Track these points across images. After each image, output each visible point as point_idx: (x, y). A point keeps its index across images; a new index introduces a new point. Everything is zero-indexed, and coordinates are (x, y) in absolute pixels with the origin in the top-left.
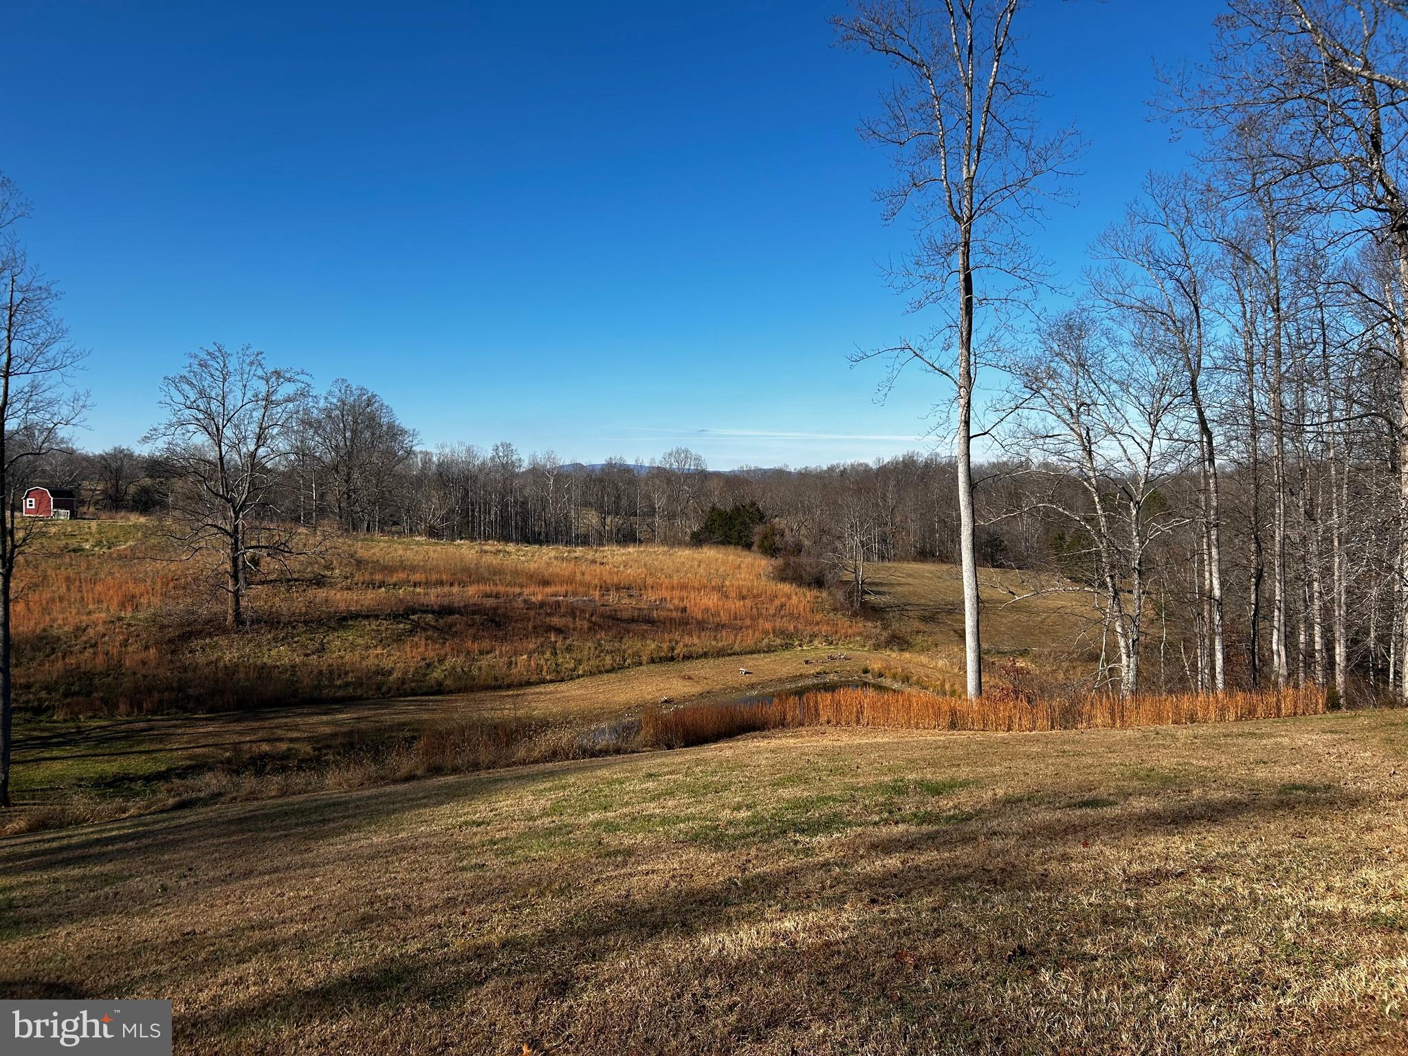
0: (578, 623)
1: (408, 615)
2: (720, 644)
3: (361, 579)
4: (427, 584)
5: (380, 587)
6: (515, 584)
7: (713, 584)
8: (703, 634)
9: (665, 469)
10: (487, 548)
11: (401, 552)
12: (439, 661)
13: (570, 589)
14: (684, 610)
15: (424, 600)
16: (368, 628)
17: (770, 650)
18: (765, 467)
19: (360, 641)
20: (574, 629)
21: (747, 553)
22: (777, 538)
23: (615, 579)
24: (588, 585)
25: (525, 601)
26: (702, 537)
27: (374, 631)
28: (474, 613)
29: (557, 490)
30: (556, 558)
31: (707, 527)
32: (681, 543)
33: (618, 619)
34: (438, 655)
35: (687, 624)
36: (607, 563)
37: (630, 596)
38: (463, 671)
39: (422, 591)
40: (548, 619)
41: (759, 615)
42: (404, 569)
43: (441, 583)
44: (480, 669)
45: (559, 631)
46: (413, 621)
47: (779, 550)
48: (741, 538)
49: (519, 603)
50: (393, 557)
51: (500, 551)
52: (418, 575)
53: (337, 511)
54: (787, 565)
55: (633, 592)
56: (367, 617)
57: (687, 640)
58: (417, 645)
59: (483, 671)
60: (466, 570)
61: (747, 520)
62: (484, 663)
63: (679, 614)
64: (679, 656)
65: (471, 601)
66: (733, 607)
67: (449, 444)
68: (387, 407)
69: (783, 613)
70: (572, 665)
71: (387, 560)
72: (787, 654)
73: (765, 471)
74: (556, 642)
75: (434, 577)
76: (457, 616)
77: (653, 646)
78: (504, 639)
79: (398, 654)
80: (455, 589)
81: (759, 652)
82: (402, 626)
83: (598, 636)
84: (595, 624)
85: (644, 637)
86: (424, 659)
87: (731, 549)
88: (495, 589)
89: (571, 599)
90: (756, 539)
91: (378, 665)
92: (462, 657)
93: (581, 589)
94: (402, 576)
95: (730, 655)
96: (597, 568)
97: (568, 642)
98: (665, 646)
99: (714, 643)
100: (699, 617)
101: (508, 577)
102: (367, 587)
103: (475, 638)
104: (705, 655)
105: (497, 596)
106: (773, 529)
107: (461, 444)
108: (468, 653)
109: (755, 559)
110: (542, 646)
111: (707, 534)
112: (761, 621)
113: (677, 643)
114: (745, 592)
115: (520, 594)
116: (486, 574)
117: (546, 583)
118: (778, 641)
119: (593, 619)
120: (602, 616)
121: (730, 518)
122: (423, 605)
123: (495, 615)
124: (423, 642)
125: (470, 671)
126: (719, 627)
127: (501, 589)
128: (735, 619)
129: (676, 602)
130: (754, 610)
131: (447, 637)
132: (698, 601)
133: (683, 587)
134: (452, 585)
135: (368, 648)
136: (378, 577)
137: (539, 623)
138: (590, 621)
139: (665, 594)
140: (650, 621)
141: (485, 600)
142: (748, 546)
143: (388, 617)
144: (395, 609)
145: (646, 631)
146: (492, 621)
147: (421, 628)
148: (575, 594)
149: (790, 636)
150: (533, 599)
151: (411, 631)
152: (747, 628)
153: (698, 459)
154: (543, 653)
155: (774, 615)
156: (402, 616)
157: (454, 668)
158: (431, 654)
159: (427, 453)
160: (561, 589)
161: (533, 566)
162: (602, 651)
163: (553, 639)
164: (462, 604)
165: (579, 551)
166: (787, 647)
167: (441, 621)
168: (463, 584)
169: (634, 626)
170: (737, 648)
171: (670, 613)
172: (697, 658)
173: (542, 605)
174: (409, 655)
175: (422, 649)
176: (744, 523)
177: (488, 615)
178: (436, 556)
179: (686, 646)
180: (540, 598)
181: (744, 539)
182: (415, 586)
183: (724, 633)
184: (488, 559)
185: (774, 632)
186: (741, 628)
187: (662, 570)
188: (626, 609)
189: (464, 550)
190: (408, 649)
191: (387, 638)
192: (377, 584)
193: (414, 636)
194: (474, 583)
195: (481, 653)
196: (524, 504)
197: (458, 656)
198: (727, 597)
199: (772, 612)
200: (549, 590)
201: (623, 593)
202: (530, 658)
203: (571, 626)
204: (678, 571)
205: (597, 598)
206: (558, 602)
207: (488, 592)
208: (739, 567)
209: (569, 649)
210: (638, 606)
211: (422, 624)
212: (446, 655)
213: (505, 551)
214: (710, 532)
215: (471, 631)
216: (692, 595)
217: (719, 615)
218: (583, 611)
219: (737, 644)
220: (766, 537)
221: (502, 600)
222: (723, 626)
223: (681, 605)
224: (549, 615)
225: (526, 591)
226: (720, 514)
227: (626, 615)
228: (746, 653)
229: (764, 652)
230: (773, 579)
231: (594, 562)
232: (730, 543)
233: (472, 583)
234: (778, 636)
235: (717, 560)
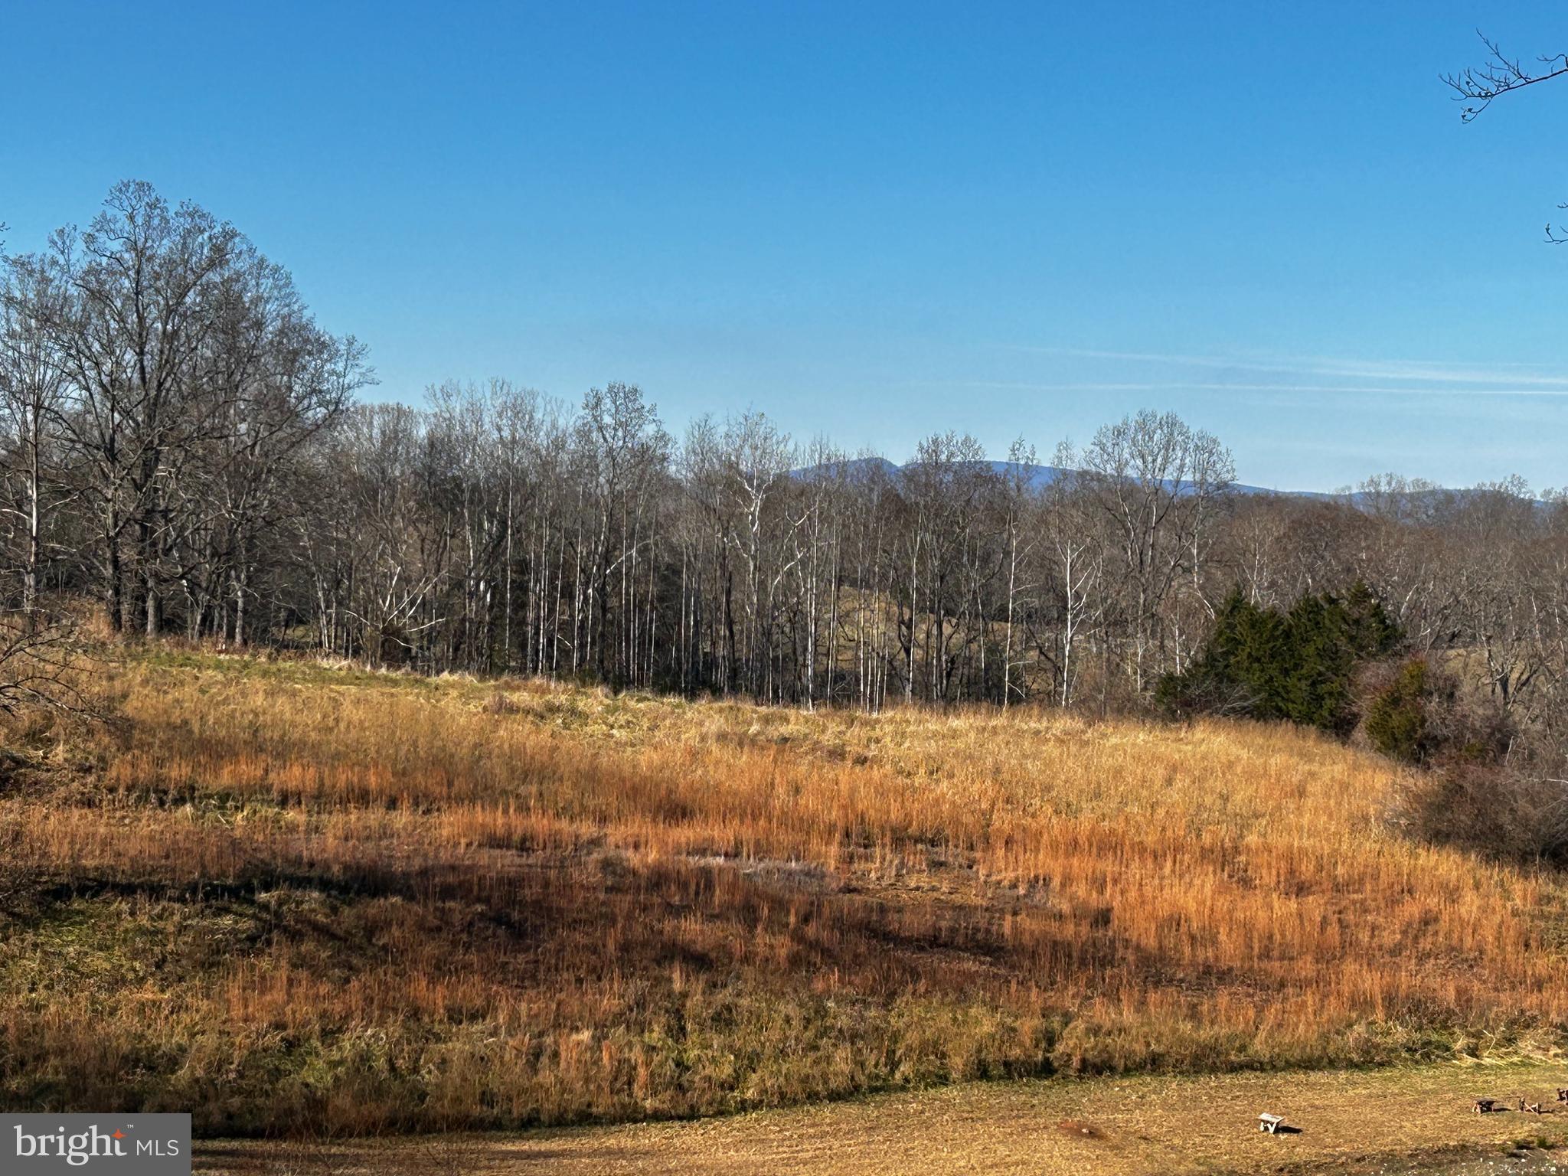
0: (762, 939)
1: (251, 890)
2: (1205, 1034)
3: (127, 772)
4: (321, 799)
5: (180, 801)
6: (584, 809)
7: (1207, 839)
8: (1153, 997)
9: (1099, 478)
10: (521, 697)
11: (259, 700)
12: (325, 1034)
13: (747, 833)
14: (1103, 918)
15: (306, 848)
16: (128, 923)
17: (1370, 1059)
18: (1451, 485)
19: (99, 961)
20: (747, 959)
21: (1336, 747)
22: (1433, 705)
23: (895, 815)
24: (806, 825)
25: (607, 865)
26: (1194, 692)
27: (141, 931)
28: (447, 892)
29: (770, 535)
30: (722, 737)
31: (1211, 659)
32: (1125, 708)
33: (887, 937)
34: (323, 1015)
35: (1105, 962)
36: (878, 761)
37: (937, 865)
38: (393, 1068)
39: (302, 818)
40: (668, 925)
41: (1348, 946)
42: (261, 749)
43: (362, 797)
44: (444, 1063)
45: (698, 961)
46: (265, 907)
47: (1437, 742)
48: (1319, 699)
49: (588, 871)
50: (232, 715)
51: (553, 709)
52: (297, 770)
53: (108, 572)
54: (1454, 791)
55: (941, 853)
56: (127, 890)
57: (1102, 1013)
58: (264, 984)
59: (454, 1074)
60: (442, 762)
61: (1343, 644)
62: (457, 1048)
63: (1085, 929)
64: (1067, 1064)
65: (444, 856)
66: (1262, 915)
67: (464, 386)
68: (276, 270)
69: (1425, 944)
70: (727, 1071)
71: (213, 723)
72: (1424, 1078)
73: (1449, 497)
74: (685, 995)
75: (343, 778)
76: (396, 900)
77: (987, 1027)
78: (527, 979)
79: (205, 1005)
80: (402, 818)
81: (1332, 1064)
82: (227, 921)
83: (819, 986)
84: (814, 945)
85: (963, 997)
86: (280, 1026)
87: (1283, 734)
88: (519, 824)
89: (750, 866)
90: (1365, 706)
91: (141, 1037)
92: (394, 1028)
93: (785, 838)
94: (248, 771)
95: (1235, 1068)
96: (844, 775)
97: (724, 996)
98: (1028, 1026)
99: (1186, 1027)
100: (1150, 942)
101: (567, 791)
102: (143, 799)
103: (440, 970)
104: (1154, 1064)
105: (524, 845)
106: (1421, 675)
107: (499, 386)
108: (415, 1014)
109: (1356, 767)
110: (641, 1005)
111: (1209, 684)
112: (1350, 967)
113: (1067, 1018)
114: (1307, 869)
115: (595, 842)
116: (501, 773)
117: (677, 811)
118: (1400, 1034)
119: (811, 931)
120: (838, 923)
121: (1287, 634)
122: (298, 861)
123: (512, 901)
124: (283, 974)
125: (416, 1070)
126: (1212, 976)
127: (540, 824)
128: (1266, 954)
129: (1081, 890)
130: (1333, 930)
131: (355, 961)
132: (1148, 890)
133: (1107, 845)
134: (392, 804)
135: (116, 982)
136: (178, 772)
137: (638, 931)
138: (798, 937)
139: (1045, 862)
140: (989, 948)
141: (484, 857)
142: (1340, 727)
143: (188, 892)
144: (213, 871)
145: (971, 977)
146: (498, 920)
147: (285, 930)
148: (762, 850)
149: (1444, 1021)
150: (633, 858)
151: (253, 939)
152: (1302, 985)
153: (1207, 447)
154: (643, 1027)
155: (1396, 951)
156: (234, 892)
157: (364, 1058)
158: (303, 1010)
159: (400, 413)
160: (722, 834)
161: (647, 758)
162: (823, 1033)
163: (677, 986)
164: (417, 863)
165: (798, 720)
166: (1425, 1053)
167: (346, 911)
168: (425, 802)
169: (935, 960)
170: (1259, 1047)
171: (1054, 926)
172: (1127, 1072)
173: (659, 879)
174: (237, 1012)
175: (278, 995)
176: (1330, 654)
177: (487, 901)
178: (357, 714)
179: (1095, 1031)
180: (652, 857)
181: (1329, 703)
182: (283, 803)
183: (1223, 999)
184: (517, 733)
185: (1389, 1000)
186: (1282, 985)
187: (1048, 788)
188: (917, 907)
189: (450, 703)
190: (235, 992)
191: (178, 957)
192: (173, 793)
193: (259, 953)
194: (459, 800)
195: (455, 1016)
196: (669, 576)
197: (381, 1023)
198: (1246, 883)
199: (1390, 937)
200: (685, 834)
201: (916, 856)
202: (598, 1040)
203: (738, 947)
204: (1098, 795)
205: (832, 864)
206: (706, 872)
207: (500, 831)
208: (1301, 792)
209: (724, 1020)
210: (957, 898)
211: (290, 921)
212: (347, 1017)
213: (573, 711)
214: (1220, 677)
215: (430, 949)
216: (1135, 870)
217: (1214, 942)
218: (779, 905)
219: (1262, 1035)
220: (1395, 701)
221: (537, 858)
222: (1225, 976)
223: (1095, 901)
224: (677, 911)
225: (615, 833)
226: (1256, 622)
227: (914, 924)
228: (1290, 1066)
229: (1352, 1065)
230: (1407, 833)
231: (837, 754)
232: (1283, 714)
233: (457, 800)
234: (1400, 1019)
235: (1231, 765)
